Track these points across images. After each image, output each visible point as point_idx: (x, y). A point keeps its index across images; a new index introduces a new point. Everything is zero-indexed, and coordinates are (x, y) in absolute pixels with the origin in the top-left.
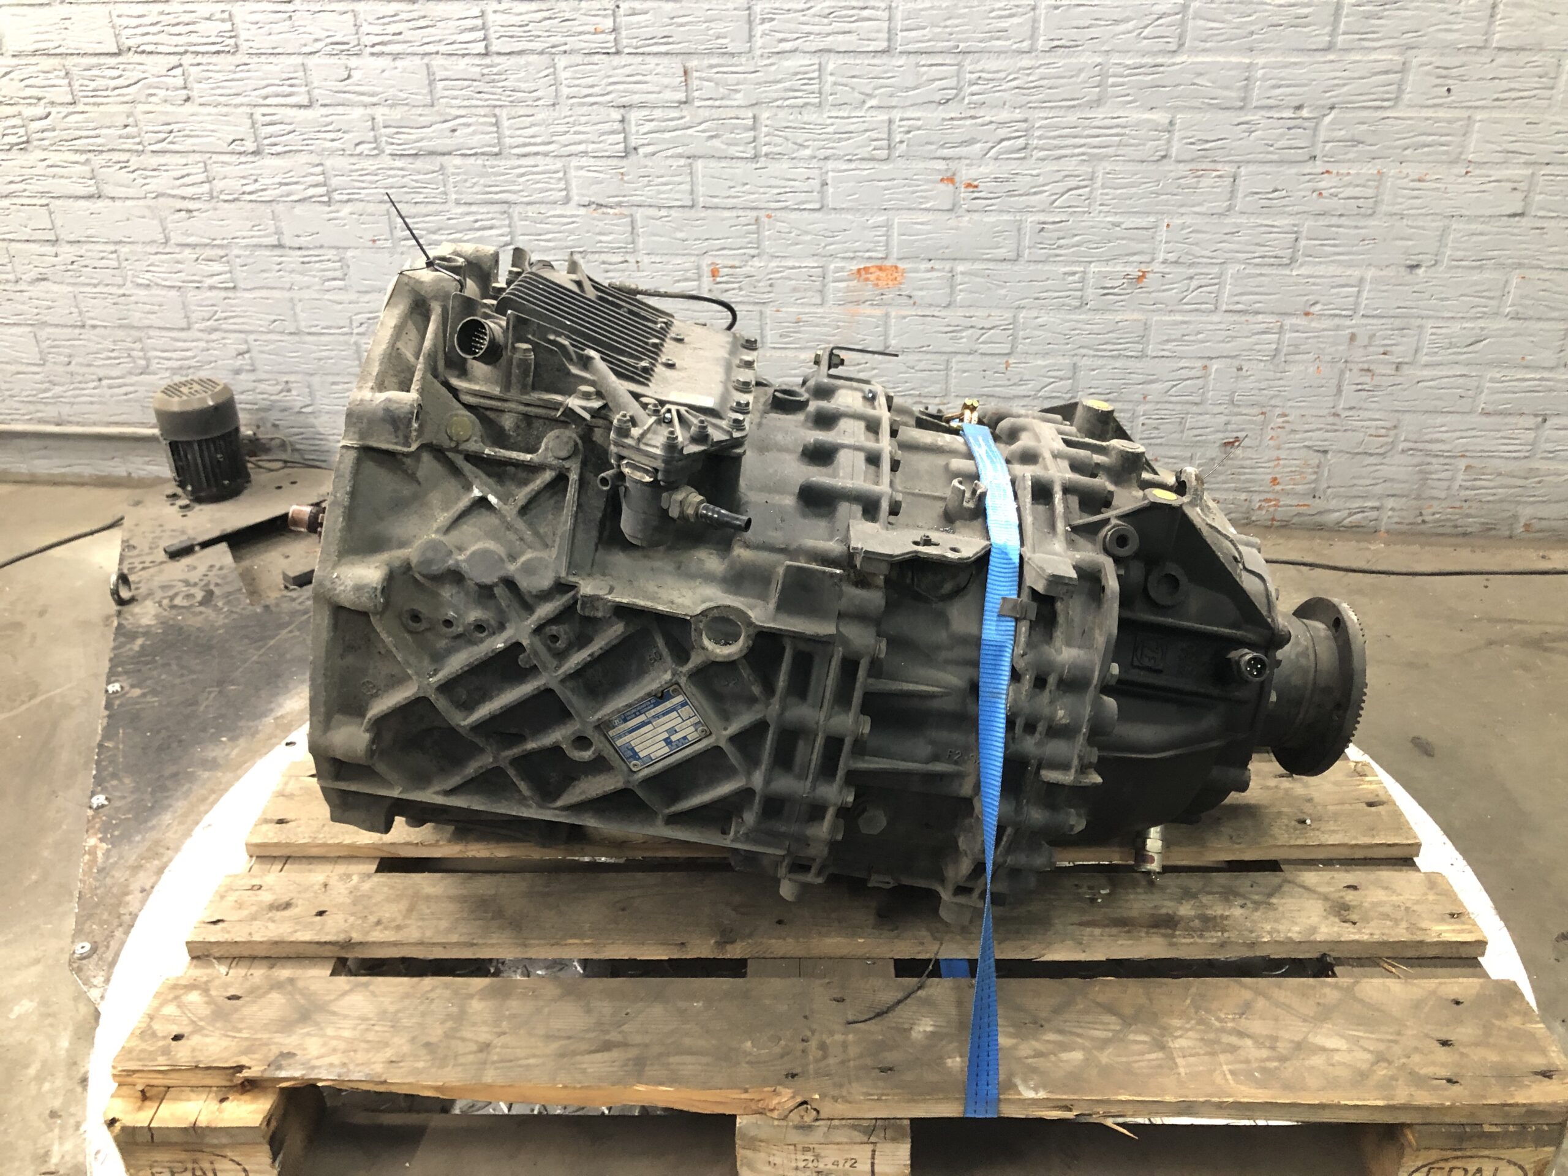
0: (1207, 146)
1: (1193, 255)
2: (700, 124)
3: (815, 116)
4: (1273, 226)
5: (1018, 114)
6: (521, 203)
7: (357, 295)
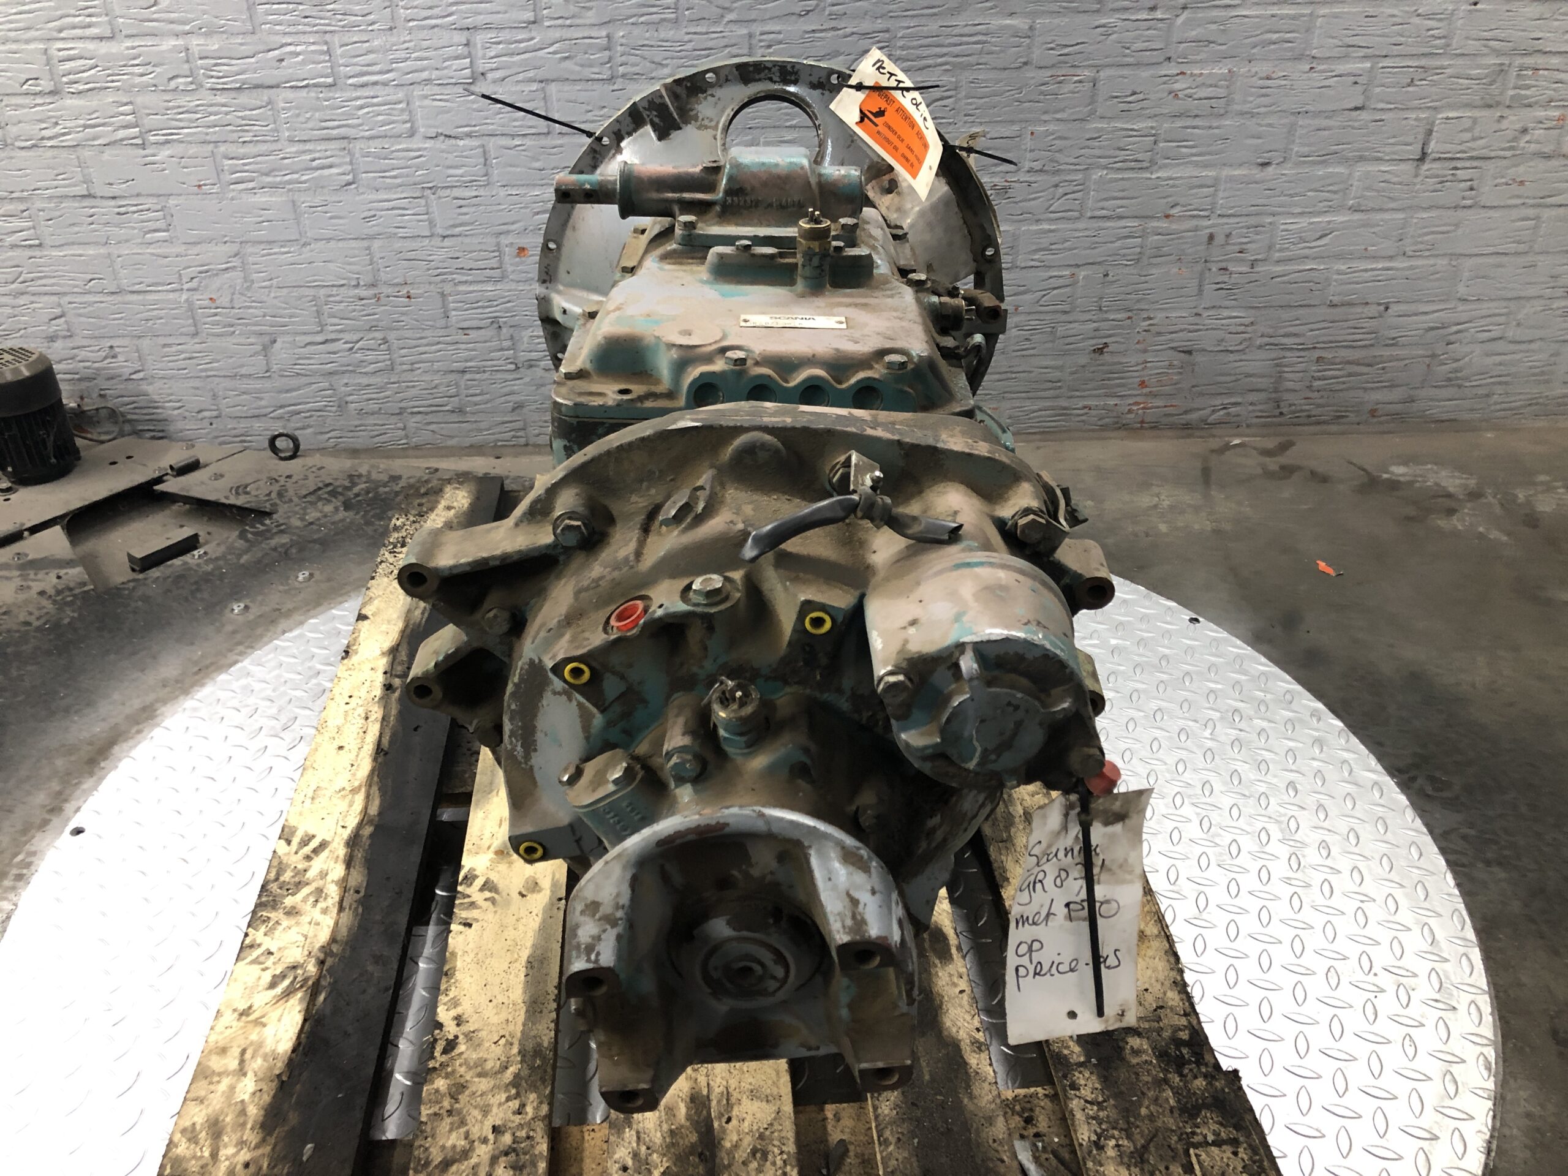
0: (1066, 51)
1: (1057, 162)
2: (552, 44)
3: (672, 32)
4: (1132, 130)
5: (880, 24)
6: (363, 138)
7: (184, 247)
